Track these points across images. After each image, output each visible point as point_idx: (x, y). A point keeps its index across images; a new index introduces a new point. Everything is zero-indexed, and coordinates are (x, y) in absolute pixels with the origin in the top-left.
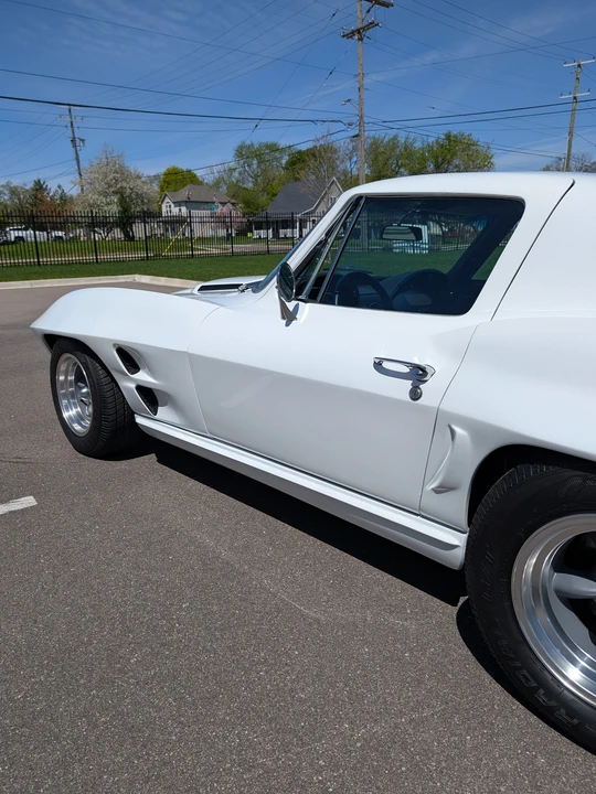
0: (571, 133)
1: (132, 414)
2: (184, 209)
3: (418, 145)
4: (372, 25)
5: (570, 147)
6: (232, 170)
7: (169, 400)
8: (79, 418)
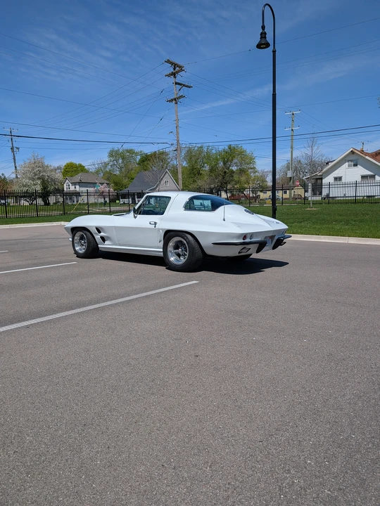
0: (292, 148)
1: (97, 245)
2: (77, 187)
3: (214, 151)
4: (181, 97)
5: (292, 154)
6: (106, 164)
7: (109, 238)
8: (81, 250)
